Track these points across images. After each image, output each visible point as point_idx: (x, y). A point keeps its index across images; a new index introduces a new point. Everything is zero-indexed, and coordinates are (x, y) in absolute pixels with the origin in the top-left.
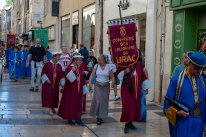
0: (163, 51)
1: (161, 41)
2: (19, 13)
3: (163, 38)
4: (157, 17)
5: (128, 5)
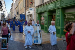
2: (12, 14)
3: (35, 18)
4: (34, 14)
5: (29, 12)
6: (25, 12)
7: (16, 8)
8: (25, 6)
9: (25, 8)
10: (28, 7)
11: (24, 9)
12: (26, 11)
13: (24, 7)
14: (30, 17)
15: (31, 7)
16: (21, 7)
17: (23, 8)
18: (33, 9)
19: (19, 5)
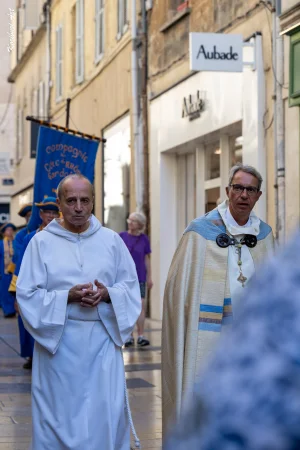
0: (281, 213)
1: (276, 187)
3: (280, 180)
4: (266, 126)
5: (202, 106)
6: (143, 113)
7: (23, 60)
8: (145, 15)
9: (140, 45)
10: (178, 33)
11: (130, 59)
12: (155, 85)
13: (131, 33)
14: (214, 171)
15: (221, 21)
16: (90, 44)
17: (112, 48)
18: (248, 54)
19: (61, 14)
